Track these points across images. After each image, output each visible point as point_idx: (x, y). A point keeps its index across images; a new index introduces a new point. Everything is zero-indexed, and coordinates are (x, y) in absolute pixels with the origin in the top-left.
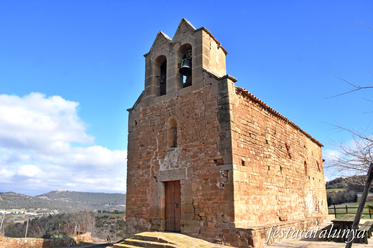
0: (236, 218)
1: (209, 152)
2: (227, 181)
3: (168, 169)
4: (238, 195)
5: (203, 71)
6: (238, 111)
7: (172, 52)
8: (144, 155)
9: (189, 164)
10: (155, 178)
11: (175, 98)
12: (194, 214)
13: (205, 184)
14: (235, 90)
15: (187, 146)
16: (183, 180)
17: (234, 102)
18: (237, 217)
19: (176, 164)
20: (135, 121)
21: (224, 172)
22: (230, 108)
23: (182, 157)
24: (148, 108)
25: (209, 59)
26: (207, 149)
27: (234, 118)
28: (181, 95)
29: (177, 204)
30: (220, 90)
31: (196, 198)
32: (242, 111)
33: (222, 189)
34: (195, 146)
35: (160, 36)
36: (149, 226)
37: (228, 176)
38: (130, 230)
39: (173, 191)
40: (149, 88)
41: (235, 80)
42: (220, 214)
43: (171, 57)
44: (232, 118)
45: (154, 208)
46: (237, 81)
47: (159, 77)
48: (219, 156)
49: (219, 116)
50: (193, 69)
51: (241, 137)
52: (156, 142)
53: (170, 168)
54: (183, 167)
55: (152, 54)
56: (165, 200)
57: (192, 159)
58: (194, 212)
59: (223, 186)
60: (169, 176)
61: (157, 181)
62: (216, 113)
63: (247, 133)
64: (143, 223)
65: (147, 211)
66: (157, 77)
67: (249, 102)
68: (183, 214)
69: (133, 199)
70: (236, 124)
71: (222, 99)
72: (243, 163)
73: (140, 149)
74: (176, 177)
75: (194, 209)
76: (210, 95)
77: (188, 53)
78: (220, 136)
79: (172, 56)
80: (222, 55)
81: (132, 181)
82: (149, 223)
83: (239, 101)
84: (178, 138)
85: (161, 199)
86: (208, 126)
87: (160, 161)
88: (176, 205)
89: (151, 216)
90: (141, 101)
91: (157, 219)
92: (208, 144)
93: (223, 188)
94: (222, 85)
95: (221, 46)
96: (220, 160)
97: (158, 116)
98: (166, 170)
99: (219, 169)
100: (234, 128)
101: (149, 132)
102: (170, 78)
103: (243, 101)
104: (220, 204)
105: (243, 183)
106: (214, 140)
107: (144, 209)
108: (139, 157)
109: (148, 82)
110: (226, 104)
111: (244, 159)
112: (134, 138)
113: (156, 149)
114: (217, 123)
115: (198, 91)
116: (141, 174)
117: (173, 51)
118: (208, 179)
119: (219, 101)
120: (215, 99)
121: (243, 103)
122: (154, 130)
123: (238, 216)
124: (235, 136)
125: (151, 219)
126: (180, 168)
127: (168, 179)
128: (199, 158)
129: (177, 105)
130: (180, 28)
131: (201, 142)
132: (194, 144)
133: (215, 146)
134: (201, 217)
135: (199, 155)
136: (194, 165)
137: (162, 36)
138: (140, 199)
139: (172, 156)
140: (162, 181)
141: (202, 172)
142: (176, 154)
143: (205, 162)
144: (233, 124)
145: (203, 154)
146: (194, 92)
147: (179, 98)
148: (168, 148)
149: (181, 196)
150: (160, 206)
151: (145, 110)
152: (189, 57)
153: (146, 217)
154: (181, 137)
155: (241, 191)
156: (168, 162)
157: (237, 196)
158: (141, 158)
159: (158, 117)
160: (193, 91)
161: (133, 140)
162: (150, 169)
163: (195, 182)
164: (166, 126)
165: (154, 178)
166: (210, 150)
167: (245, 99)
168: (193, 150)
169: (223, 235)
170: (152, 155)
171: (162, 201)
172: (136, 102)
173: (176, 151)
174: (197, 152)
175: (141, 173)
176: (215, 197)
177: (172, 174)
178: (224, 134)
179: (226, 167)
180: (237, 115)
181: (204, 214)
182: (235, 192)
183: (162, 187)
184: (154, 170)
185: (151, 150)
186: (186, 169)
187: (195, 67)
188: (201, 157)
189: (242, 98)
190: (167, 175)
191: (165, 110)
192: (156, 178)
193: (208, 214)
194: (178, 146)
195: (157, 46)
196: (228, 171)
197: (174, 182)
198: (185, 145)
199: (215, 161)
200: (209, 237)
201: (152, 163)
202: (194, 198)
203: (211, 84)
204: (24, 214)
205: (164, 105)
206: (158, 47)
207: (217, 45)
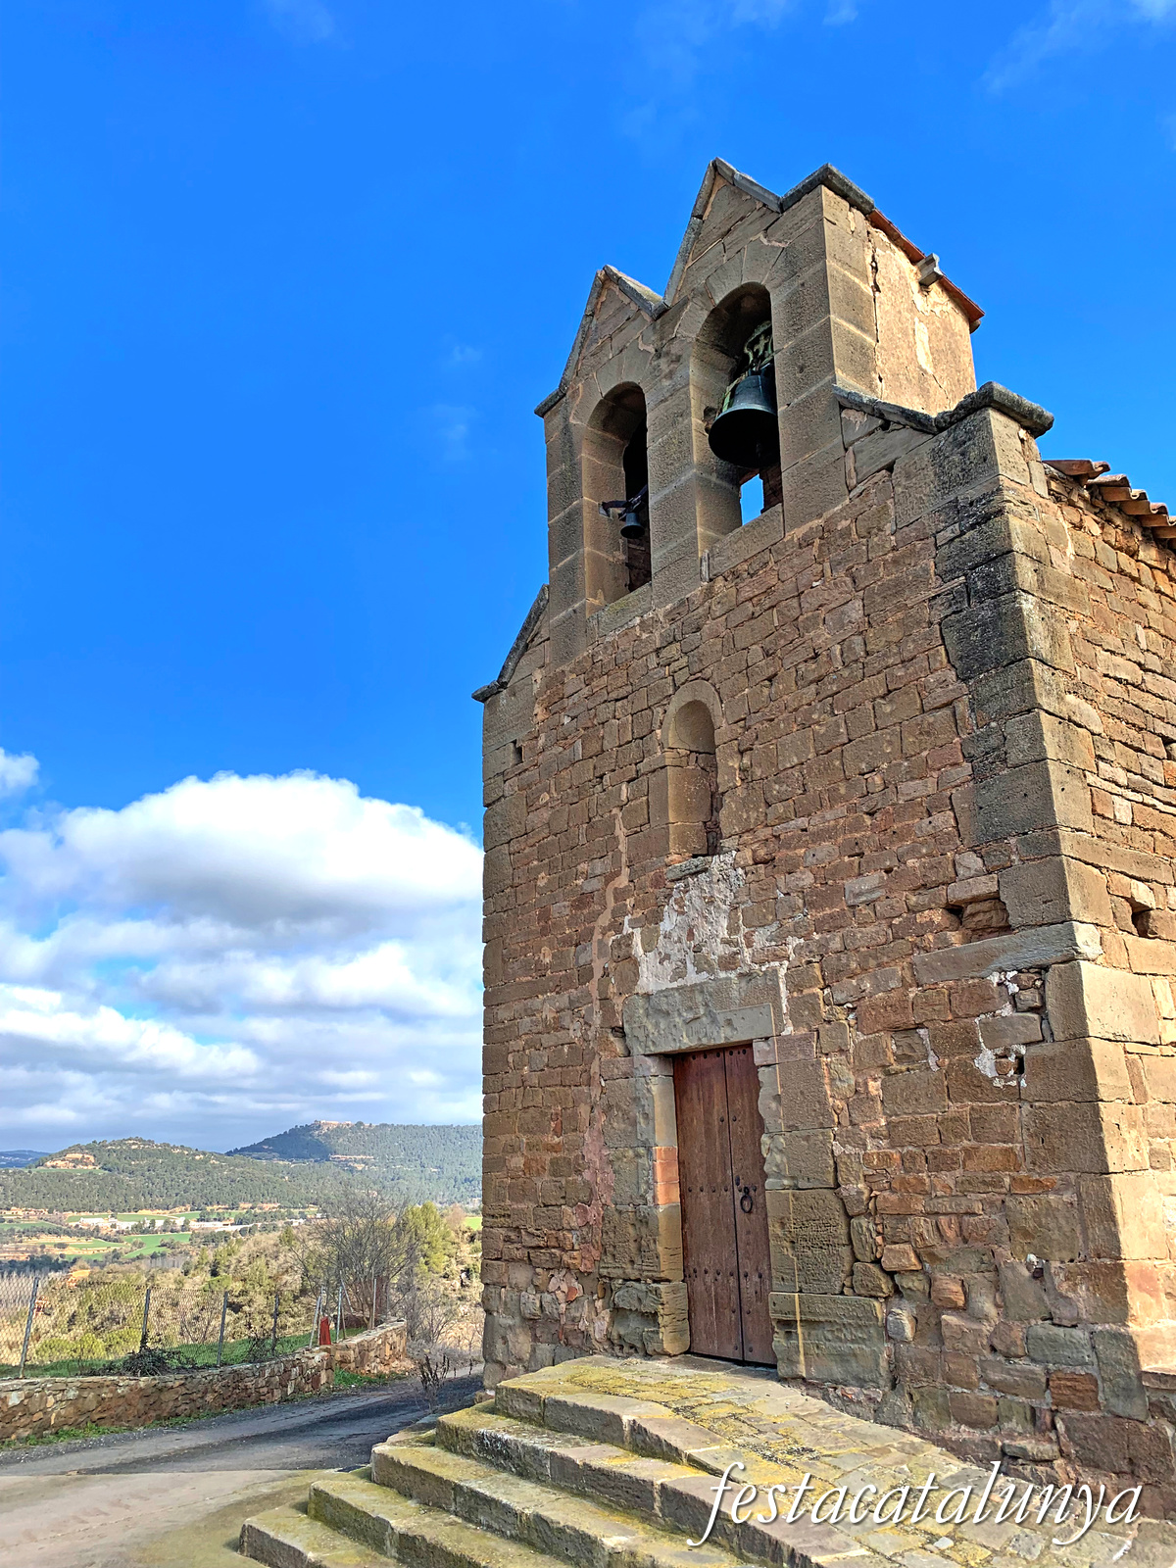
0: (1136, 1300)
1: (910, 862)
2: (1043, 1040)
3: (680, 982)
4: (1134, 1133)
5: (842, 408)
6: (1073, 600)
7: (668, 353)
8: (561, 909)
9: (794, 942)
10: (620, 1032)
11: (696, 592)
12: (845, 1251)
13: (899, 1059)
14: (1045, 478)
15: (777, 837)
16: (767, 1039)
17: (1041, 548)
18: (1140, 1288)
19: (721, 947)
20: (515, 742)
21: (1015, 980)
22: (1020, 580)
23: (756, 909)
24: (566, 668)
25: (874, 343)
26: (895, 848)
27: (1053, 635)
28: (726, 568)
29: (746, 1190)
30: (946, 486)
31: (849, 1149)
32: (1104, 606)
33: (1017, 1095)
34: (819, 836)
35: (605, 293)
36: (600, 1325)
37: (1050, 1001)
38: (505, 1341)
39: (718, 1110)
40: (572, 568)
41: (1040, 416)
42: (1019, 1263)
43: (666, 383)
44: (1038, 639)
45: (620, 1212)
46: (1050, 425)
47: (616, 504)
48: (973, 880)
49: (951, 637)
50: (781, 409)
51: (1108, 754)
52: (616, 839)
53: (693, 977)
54: (762, 963)
55: (576, 392)
56: (681, 1163)
57: (814, 912)
58: (844, 1241)
59: (1020, 1070)
60: (687, 1023)
61: (629, 1054)
62: (931, 623)
63: (1148, 736)
64: (569, 1302)
65: (585, 1229)
66: (606, 506)
67: (1142, 555)
68: (781, 1251)
69: (517, 1161)
70: (1073, 677)
71: (967, 536)
72: (1141, 917)
73: (541, 883)
74: (729, 1022)
75: (849, 1225)
76: (889, 527)
77: (757, 341)
78: (969, 758)
79: (670, 375)
80: (947, 328)
81: (510, 1058)
82: (599, 1304)
83: (1076, 543)
84: (727, 799)
85: (656, 1156)
86: (888, 709)
87: (637, 939)
88: (739, 1195)
89: (609, 1259)
90: (537, 640)
91: (638, 1280)
92: (900, 812)
93: (1023, 1083)
94: (956, 458)
95: (937, 270)
96: (986, 905)
97: (617, 700)
98: (675, 985)
99: (985, 961)
100: (1060, 699)
101: (580, 790)
102: (666, 491)
103: (1100, 544)
104: (1010, 1193)
105: (1156, 1051)
106: (931, 788)
107: (571, 1217)
108: (536, 927)
109: (563, 538)
110: (989, 561)
111: (1143, 894)
112: (511, 833)
113: (618, 874)
114: (943, 679)
115: (816, 523)
116: (550, 1016)
117: (675, 349)
118: (920, 1026)
119: (945, 550)
120: (919, 545)
121: (1101, 558)
122: (601, 777)
123: (1147, 1281)
124: (1067, 744)
125: (611, 1279)
126: (746, 969)
127: (686, 1040)
128: (851, 902)
129: (709, 624)
130: (700, 217)
131: (853, 809)
132: (815, 823)
133: (944, 820)
134: (891, 1274)
135: (852, 884)
136: (823, 945)
137: (616, 289)
138: (548, 1157)
139: (697, 902)
140: (653, 1050)
141: (877, 987)
142: (722, 892)
143: (890, 926)
144: (1047, 675)
145: (873, 879)
146: (799, 532)
147: (720, 583)
148: (677, 860)
149: (764, 1138)
150: (649, 1197)
151: (555, 681)
152: (763, 357)
153: (582, 1269)
154: (739, 791)
155: (1151, 1102)
156: (680, 940)
157: (1126, 1136)
158: (544, 932)
159: (619, 704)
160: (792, 528)
161: (509, 842)
162: (593, 986)
163: (841, 1051)
164: (661, 745)
165: (612, 1039)
166: (913, 852)
167: (1112, 534)
168: (810, 859)
169: (1054, 1413)
170: (597, 907)
171: (664, 1170)
172: (514, 650)
173: (717, 875)
174: (836, 872)
175: (549, 1013)
176: (973, 1143)
177: (707, 1005)
178: (994, 741)
179: (1029, 947)
180: (1073, 625)
181: (914, 1260)
182: (1109, 1113)
183: (657, 1087)
184: (612, 989)
185: (595, 884)
186: (782, 972)
187: (795, 396)
188: (864, 898)
189: (1096, 530)
190: (680, 1015)
191: (653, 660)
192: (624, 1035)
193: (934, 1257)
194: (726, 843)
195: (593, 348)
196: (1043, 969)
197: (719, 1050)
198: (764, 833)
199: (955, 910)
200: (960, 1422)
201: (601, 954)
202: (838, 1149)
203: (890, 468)
204: (185, 1228)
205: (645, 636)
206: (601, 348)
207: (915, 269)
